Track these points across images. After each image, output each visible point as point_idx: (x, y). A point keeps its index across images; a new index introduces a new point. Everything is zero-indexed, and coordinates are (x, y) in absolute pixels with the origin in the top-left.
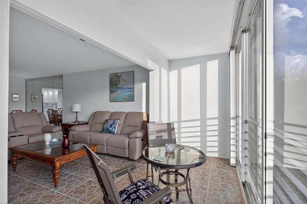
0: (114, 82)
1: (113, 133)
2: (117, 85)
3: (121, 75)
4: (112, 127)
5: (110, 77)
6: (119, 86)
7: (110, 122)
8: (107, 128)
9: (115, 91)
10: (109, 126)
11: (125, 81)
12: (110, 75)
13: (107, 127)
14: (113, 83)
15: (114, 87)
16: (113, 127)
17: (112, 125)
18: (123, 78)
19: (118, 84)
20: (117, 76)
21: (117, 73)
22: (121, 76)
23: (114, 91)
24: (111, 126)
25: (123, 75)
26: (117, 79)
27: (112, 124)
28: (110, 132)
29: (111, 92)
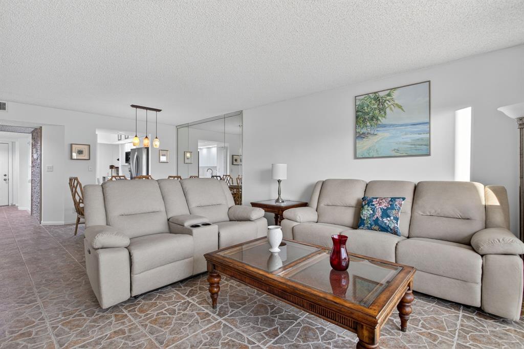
0: (368, 114)
1: (395, 232)
2: (377, 119)
3: (389, 95)
4: (390, 217)
5: (357, 103)
6: (383, 121)
7: (380, 204)
8: (374, 218)
9: (371, 134)
10: (379, 214)
11: (400, 107)
12: (356, 99)
13: (373, 215)
14: (367, 117)
15: (368, 124)
16: (392, 218)
17: (389, 211)
18: (396, 102)
19: (379, 118)
20: (377, 99)
21: (375, 93)
22: (388, 98)
23: (368, 133)
24: (385, 214)
25: (395, 94)
26: (376, 106)
27: (388, 209)
28: (384, 229)
29: (359, 136)
